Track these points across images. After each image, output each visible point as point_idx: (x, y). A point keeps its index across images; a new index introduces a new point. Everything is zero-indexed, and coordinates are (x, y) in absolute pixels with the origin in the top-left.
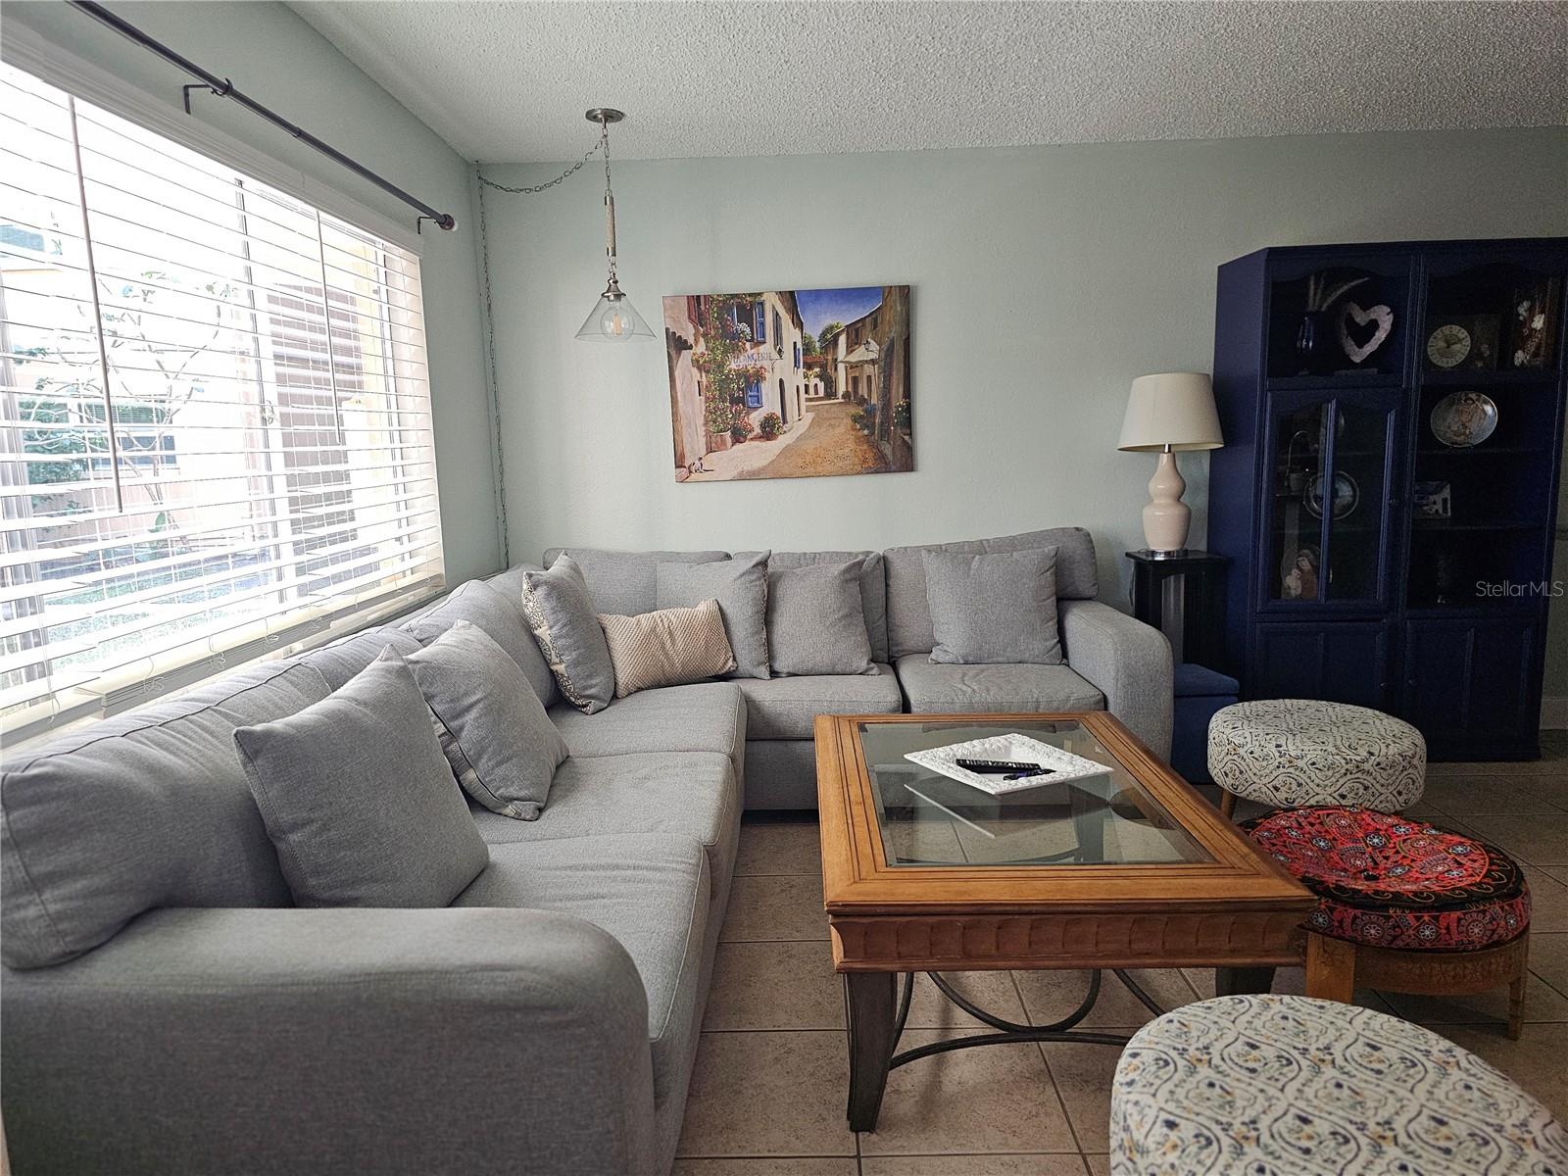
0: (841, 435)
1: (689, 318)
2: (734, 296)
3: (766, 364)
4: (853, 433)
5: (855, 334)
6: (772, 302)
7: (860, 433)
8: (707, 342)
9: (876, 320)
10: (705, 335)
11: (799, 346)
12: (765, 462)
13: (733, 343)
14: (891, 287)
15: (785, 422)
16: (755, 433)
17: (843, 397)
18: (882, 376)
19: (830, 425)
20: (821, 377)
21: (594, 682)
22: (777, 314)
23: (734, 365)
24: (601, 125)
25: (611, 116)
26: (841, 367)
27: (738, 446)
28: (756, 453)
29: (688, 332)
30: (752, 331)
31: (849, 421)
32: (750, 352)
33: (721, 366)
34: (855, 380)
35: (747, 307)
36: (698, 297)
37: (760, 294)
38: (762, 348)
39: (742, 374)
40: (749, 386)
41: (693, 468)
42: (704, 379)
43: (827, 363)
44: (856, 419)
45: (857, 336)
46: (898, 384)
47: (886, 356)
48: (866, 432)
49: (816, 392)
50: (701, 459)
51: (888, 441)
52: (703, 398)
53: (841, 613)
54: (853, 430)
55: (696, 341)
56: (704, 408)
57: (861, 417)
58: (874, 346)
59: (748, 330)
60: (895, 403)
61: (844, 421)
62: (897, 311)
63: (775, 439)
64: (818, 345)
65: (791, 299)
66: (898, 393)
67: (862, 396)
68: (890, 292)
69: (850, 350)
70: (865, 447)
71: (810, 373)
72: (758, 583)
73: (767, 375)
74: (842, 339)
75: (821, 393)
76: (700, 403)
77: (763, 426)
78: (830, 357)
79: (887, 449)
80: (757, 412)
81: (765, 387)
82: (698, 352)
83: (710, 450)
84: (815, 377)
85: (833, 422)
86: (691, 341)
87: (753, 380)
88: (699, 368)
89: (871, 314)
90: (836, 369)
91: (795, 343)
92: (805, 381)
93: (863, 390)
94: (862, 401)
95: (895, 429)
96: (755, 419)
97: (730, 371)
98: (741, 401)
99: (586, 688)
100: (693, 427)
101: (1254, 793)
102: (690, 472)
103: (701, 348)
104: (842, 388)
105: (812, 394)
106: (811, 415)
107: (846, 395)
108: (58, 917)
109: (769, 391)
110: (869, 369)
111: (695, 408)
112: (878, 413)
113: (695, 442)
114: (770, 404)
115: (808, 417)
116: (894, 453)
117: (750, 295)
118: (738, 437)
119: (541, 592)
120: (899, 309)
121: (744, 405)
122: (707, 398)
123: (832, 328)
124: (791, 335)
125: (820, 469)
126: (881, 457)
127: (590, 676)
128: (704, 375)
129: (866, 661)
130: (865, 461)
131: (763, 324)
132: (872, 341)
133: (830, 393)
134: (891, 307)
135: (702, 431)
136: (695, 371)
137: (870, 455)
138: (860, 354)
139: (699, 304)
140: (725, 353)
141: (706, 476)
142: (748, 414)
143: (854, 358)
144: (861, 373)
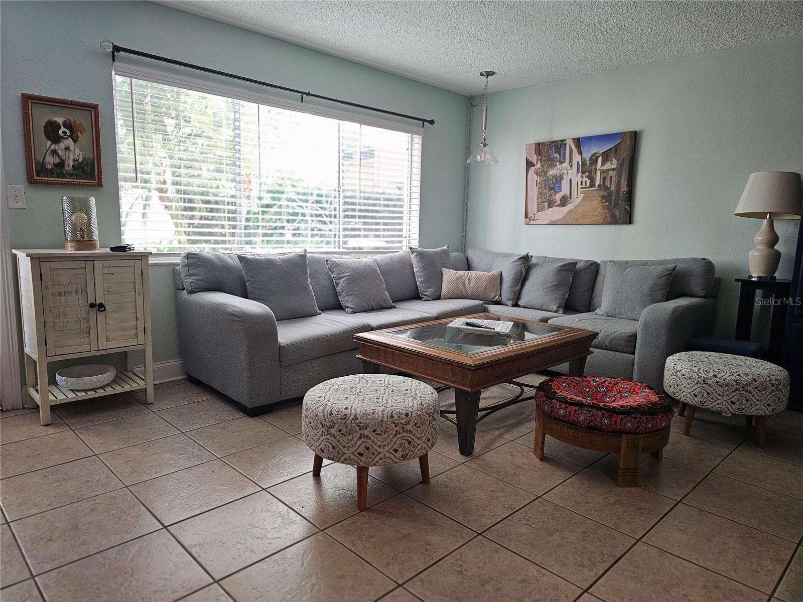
0: (596, 205)
1: (535, 153)
2: (554, 142)
3: (565, 172)
4: (601, 204)
5: (606, 156)
6: (570, 144)
7: (605, 204)
8: (541, 163)
9: (617, 149)
10: (541, 160)
11: (580, 163)
12: (561, 217)
13: (551, 162)
14: (625, 132)
15: (571, 198)
16: (557, 204)
17: (598, 186)
18: (617, 176)
19: (591, 200)
20: (588, 177)
21: (428, 290)
22: (571, 149)
23: (551, 172)
24: (485, 77)
25: (489, 74)
26: (598, 172)
27: (550, 209)
28: (558, 213)
29: (534, 159)
30: (560, 157)
31: (599, 198)
32: (558, 167)
33: (546, 173)
34: (604, 179)
35: (559, 146)
36: (540, 143)
37: (565, 140)
38: (564, 165)
39: (554, 177)
40: (557, 182)
41: (531, 218)
42: (539, 179)
43: (591, 171)
44: (603, 197)
45: (607, 157)
46: (625, 180)
47: (620, 166)
48: (607, 204)
49: (586, 185)
50: (534, 214)
51: (618, 209)
52: (537, 187)
53: (553, 284)
54: (602, 203)
55: (537, 163)
56: (537, 192)
57: (606, 196)
58: (615, 162)
59: (558, 157)
60: (622, 189)
61: (598, 198)
62: (627, 144)
63: (566, 206)
64: (588, 162)
65: (578, 142)
66: (624, 184)
67: (607, 186)
68: (625, 135)
69: (603, 164)
70: (606, 211)
71: (584, 175)
72: (520, 266)
73: (565, 177)
74: (600, 159)
75: (588, 185)
76: (536, 189)
77: (561, 200)
78: (593, 168)
79: (617, 213)
80: (559, 194)
81: (563, 182)
82: (537, 167)
83: (538, 211)
84: (586, 177)
85: (592, 198)
86: (535, 163)
87: (559, 178)
88: (537, 175)
89: (615, 146)
90: (596, 173)
91: (578, 162)
92: (581, 179)
93: (608, 184)
94: (607, 189)
95: (621, 202)
96: (558, 197)
97: (549, 175)
98: (553, 189)
99: (424, 292)
100: (533, 200)
101: (683, 397)
102: (530, 220)
103: (539, 166)
104: (598, 183)
105: (584, 186)
106: (582, 195)
107: (599, 186)
108: (191, 283)
109: (565, 184)
110: (611, 173)
111: (534, 192)
112: (614, 195)
113: (533, 207)
114: (565, 191)
115: (581, 196)
116: (620, 214)
117: (561, 141)
118: (550, 205)
119: (414, 254)
120: (628, 143)
121: (554, 190)
122: (539, 188)
123: (595, 154)
124: (577, 158)
125: (584, 221)
126: (613, 216)
127: (427, 288)
128: (539, 177)
129: (556, 306)
130: (606, 218)
131: (565, 154)
132: (614, 160)
133: (592, 185)
134: (625, 142)
135: (536, 202)
136: (535, 176)
137: (608, 215)
138: (608, 166)
139: (540, 146)
140: (548, 167)
141: (536, 222)
142: (555, 195)
143: (604, 168)
144: (607, 175)
